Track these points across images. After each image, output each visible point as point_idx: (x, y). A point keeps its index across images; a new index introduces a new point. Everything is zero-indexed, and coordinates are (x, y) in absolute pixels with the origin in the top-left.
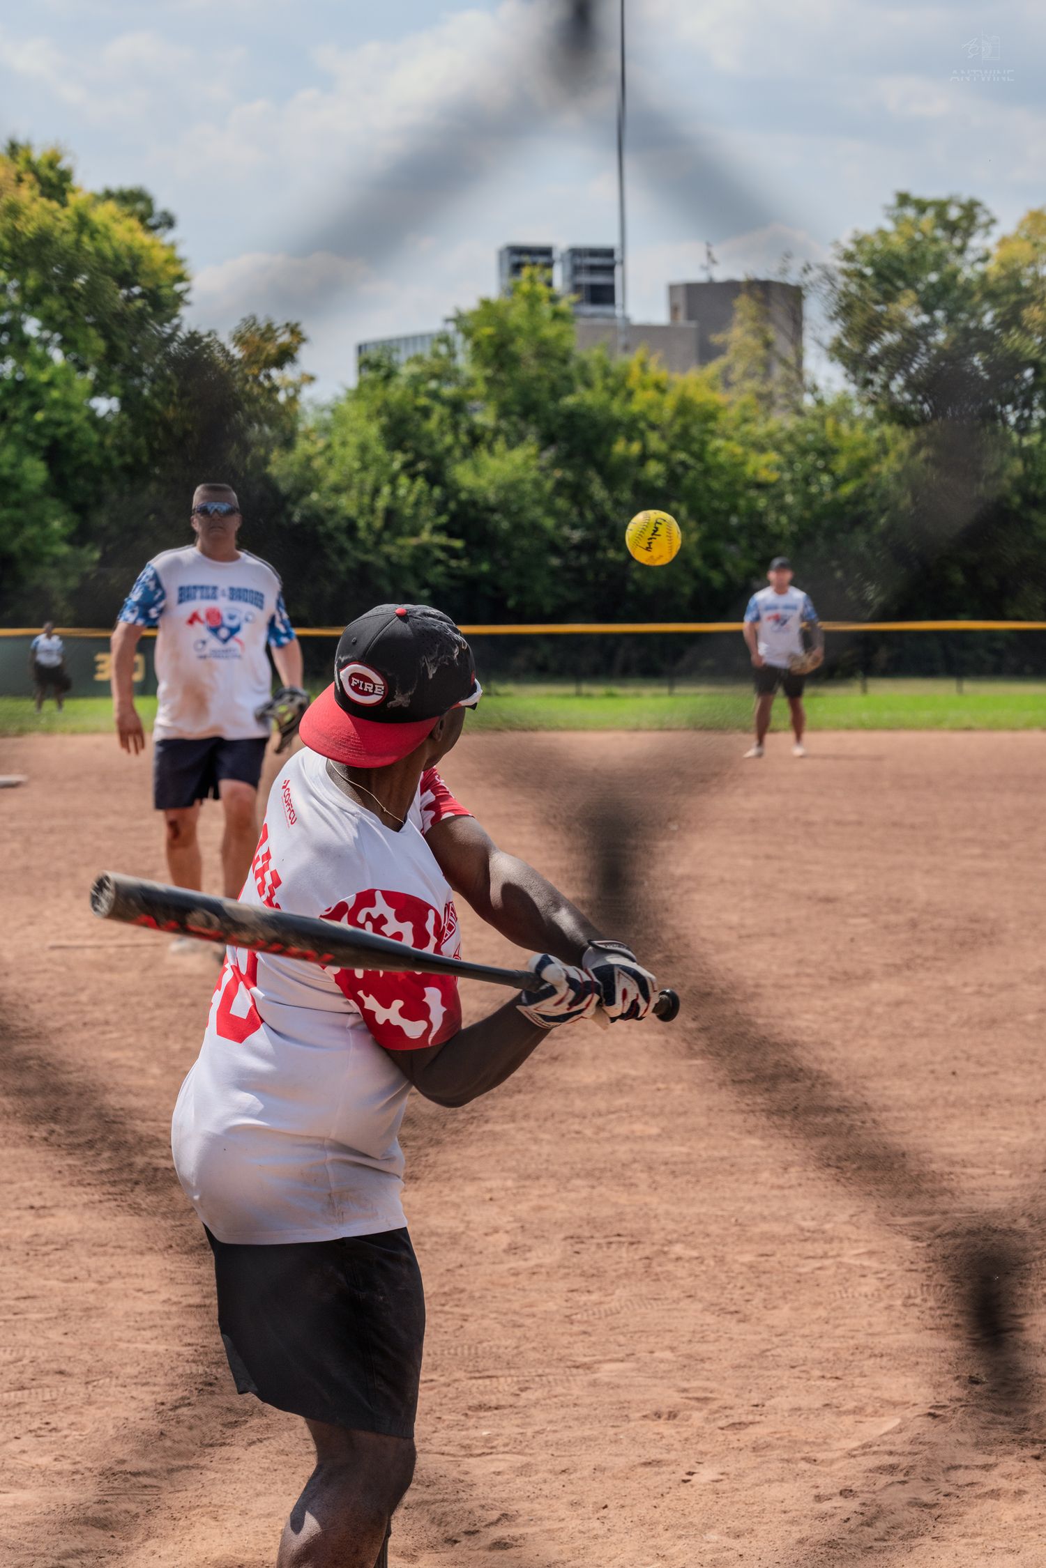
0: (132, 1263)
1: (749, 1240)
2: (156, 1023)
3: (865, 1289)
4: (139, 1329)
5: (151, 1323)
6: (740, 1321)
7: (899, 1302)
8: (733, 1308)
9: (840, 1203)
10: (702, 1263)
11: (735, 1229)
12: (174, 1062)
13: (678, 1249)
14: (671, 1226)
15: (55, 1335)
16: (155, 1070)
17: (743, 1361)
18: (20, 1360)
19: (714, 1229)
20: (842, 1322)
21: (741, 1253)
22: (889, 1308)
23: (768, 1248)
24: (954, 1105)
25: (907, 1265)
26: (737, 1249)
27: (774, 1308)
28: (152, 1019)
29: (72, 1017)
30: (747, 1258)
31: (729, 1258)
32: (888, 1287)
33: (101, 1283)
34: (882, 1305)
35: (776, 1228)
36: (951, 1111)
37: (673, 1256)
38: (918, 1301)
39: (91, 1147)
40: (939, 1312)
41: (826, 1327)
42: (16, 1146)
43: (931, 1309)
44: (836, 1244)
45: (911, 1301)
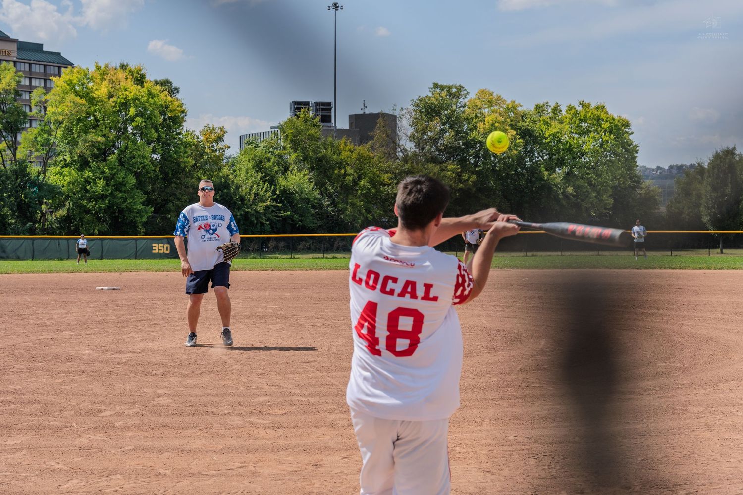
0: (263, 456)
1: (482, 446)
2: (234, 371)
3: (532, 463)
4: (275, 480)
5: (279, 478)
6: (492, 474)
7: (546, 467)
8: (488, 470)
9: (509, 432)
10: (469, 454)
11: (475, 442)
12: (247, 385)
13: (458, 449)
14: (451, 441)
15: (246, 482)
16: (241, 388)
17: (500, 489)
18: (237, 492)
19: (467, 442)
20: (529, 474)
21: (481, 450)
22: (544, 469)
23: (490, 449)
24: (532, 397)
25: (543, 454)
26: (479, 449)
27: (502, 470)
28: (232, 370)
29: (204, 370)
30: (485, 452)
31: (478, 452)
32: (540, 461)
33: (254, 463)
34: (540, 468)
35: (490, 441)
36: (533, 399)
37: (457, 451)
38: (553, 466)
39: (230, 415)
40: (562, 470)
41: (524, 477)
42: (203, 415)
43: (559, 469)
44: (513, 447)
45: (551, 467)
